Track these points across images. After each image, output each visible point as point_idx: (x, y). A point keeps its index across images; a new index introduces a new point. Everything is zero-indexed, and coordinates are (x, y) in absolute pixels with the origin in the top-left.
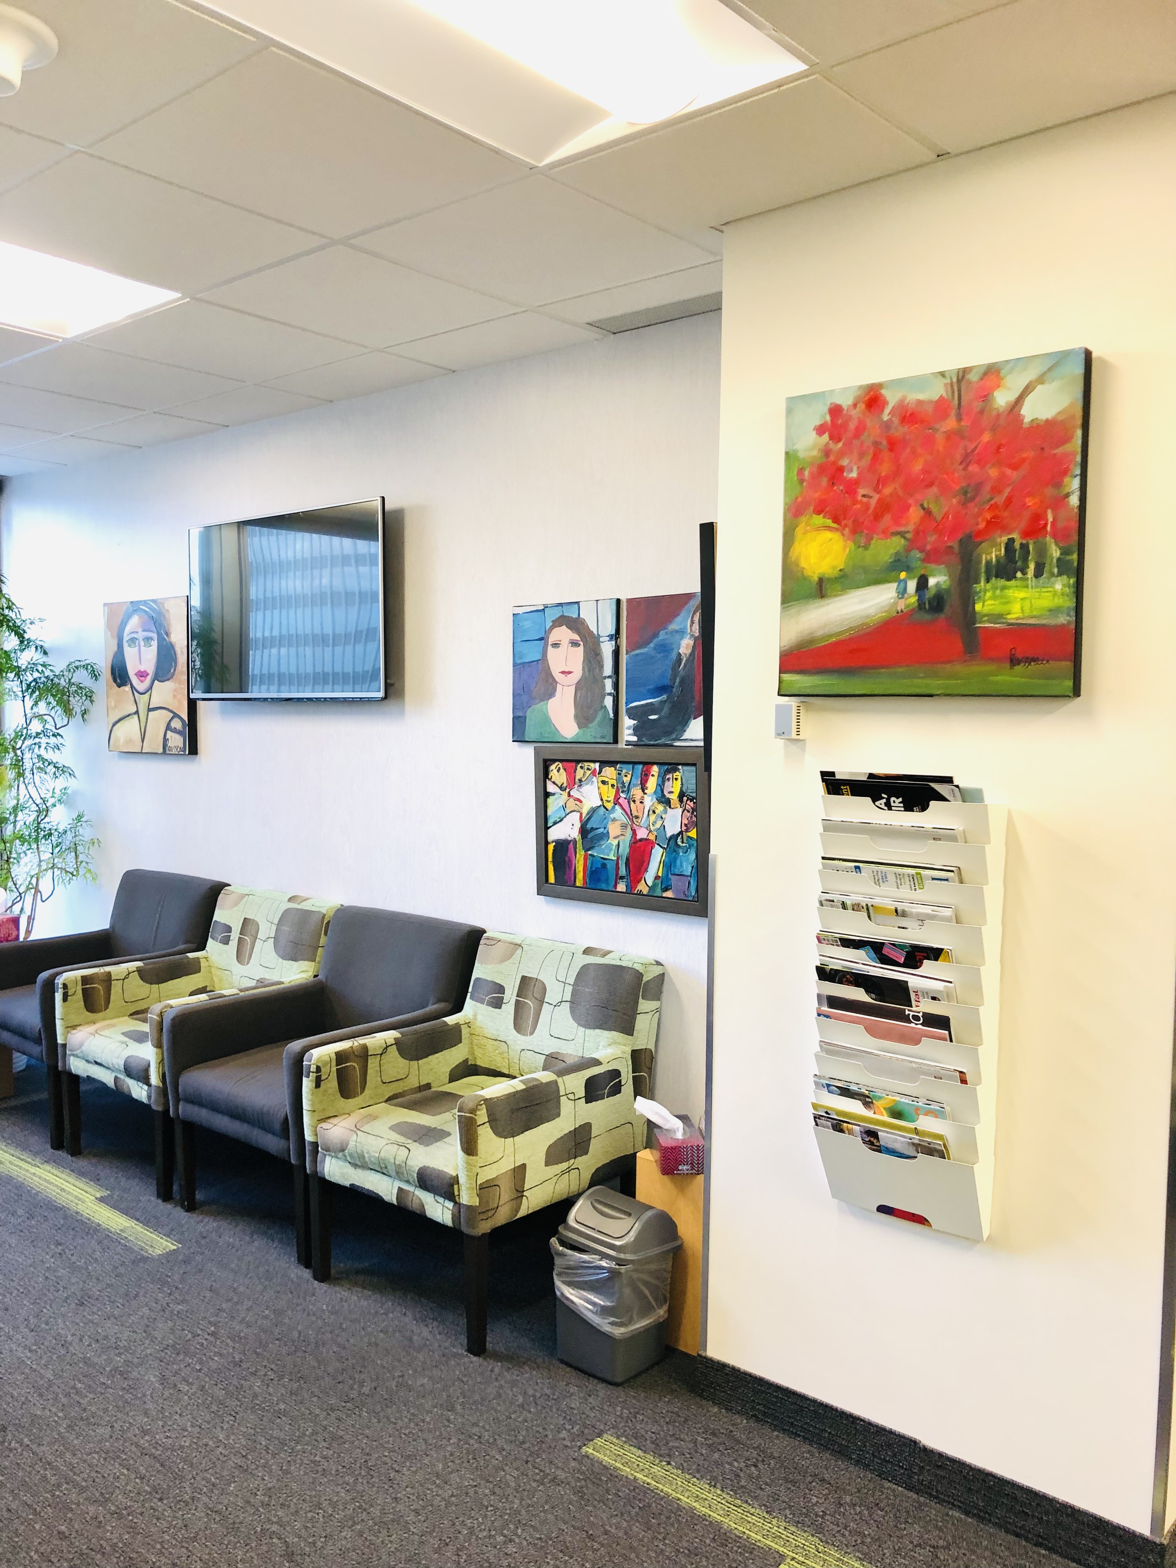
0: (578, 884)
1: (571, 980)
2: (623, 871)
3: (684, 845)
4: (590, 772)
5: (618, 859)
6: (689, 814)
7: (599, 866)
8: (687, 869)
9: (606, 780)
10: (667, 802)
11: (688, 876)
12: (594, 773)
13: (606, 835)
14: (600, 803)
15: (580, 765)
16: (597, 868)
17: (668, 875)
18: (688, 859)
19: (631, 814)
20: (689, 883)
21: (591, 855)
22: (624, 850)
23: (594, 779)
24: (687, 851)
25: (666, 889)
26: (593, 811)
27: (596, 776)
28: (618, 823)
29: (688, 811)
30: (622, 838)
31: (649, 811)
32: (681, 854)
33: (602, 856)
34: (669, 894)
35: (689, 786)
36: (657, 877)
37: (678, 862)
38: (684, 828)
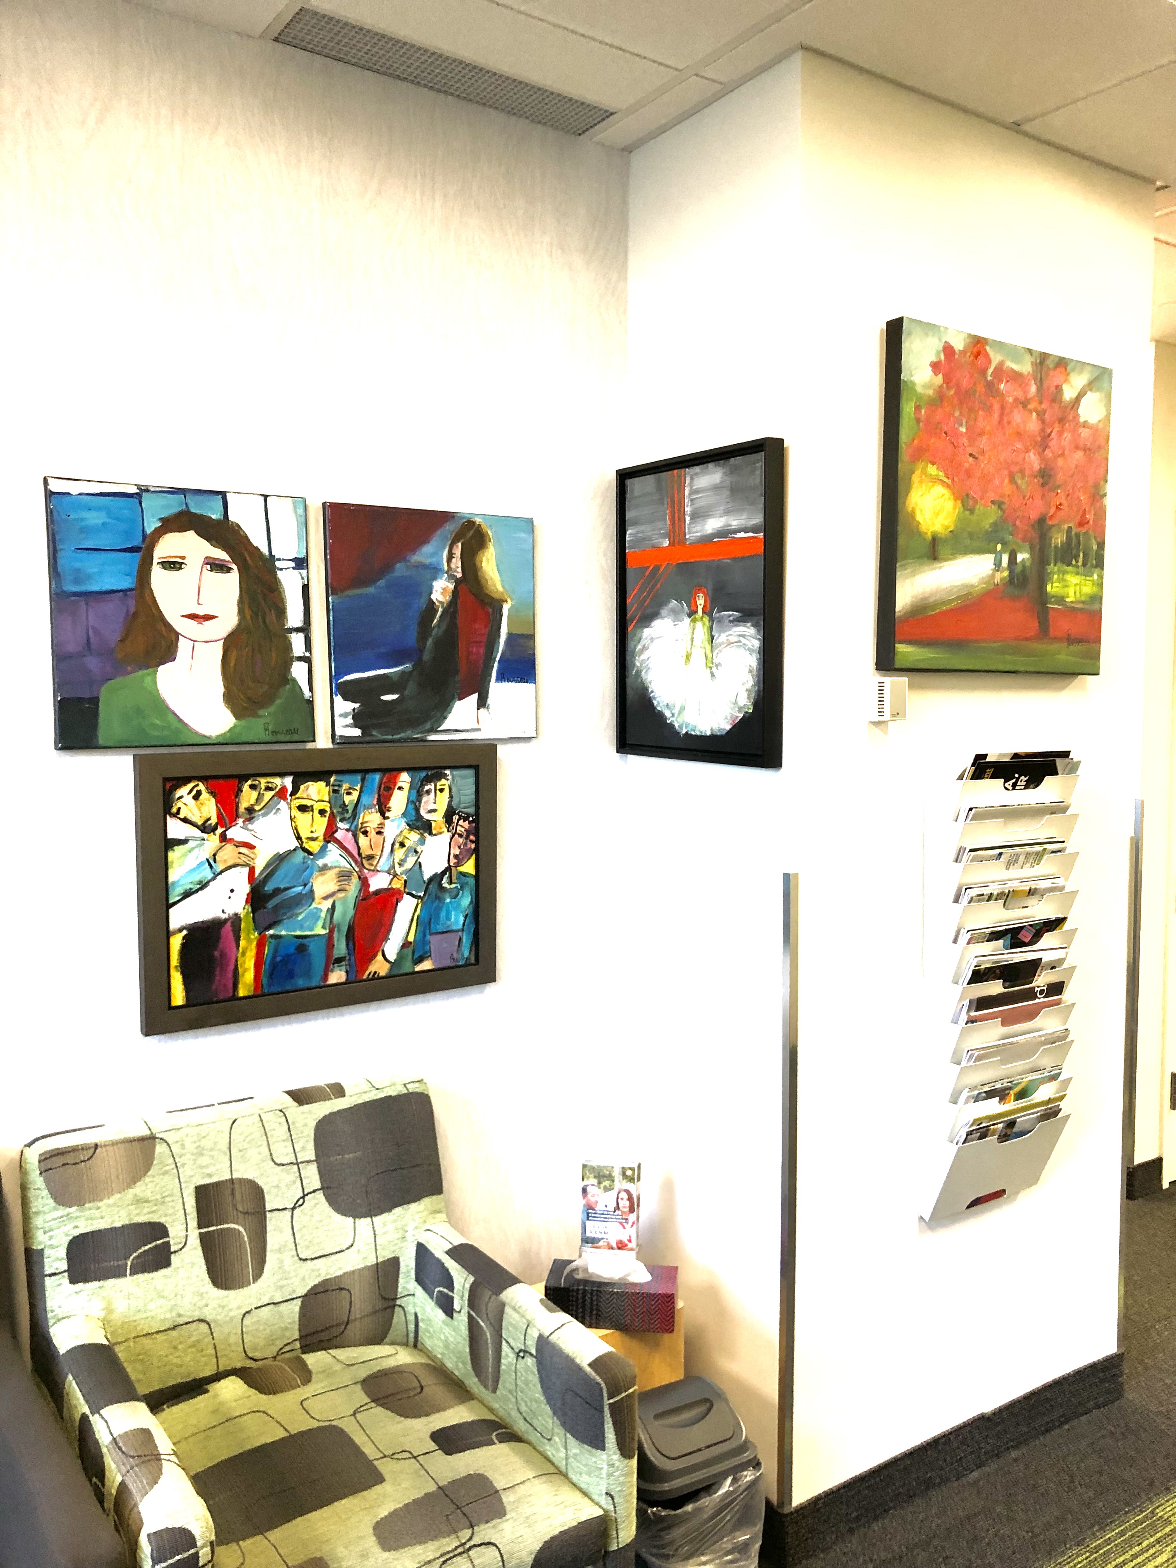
0: (242, 993)
1: (309, 1153)
2: (341, 948)
3: (453, 886)
4: (272, 793)
5: (331, 931)
6: (461, 840)
7: (292, 950)
8: (457, 919)
9: (308, 803)
10: (424, 827)
11: (457, 931)
12: (282, 794)
13: (310, 896)
14: (296, 844)
15: (249, 782)
16: (288, 956)
17: (425, 935)
18: (459, 905)
19: (360, 854)
20: (460, 940)
21: (272, 936)
22: (344, 914)
23: (283, 805)
24: (458, 894)
25: (420, 960)
26: (280, 859)
27: (285, 799)
28: (331, 874)
29: (460, 836)
30: (341, 895)
31: (393, 845)
32: (448, 900)
33: (298, 933)
34: (426, 965)
35: (462, 798)
36: (406, 945)
37: (443, 914)
38: (453, 861)
